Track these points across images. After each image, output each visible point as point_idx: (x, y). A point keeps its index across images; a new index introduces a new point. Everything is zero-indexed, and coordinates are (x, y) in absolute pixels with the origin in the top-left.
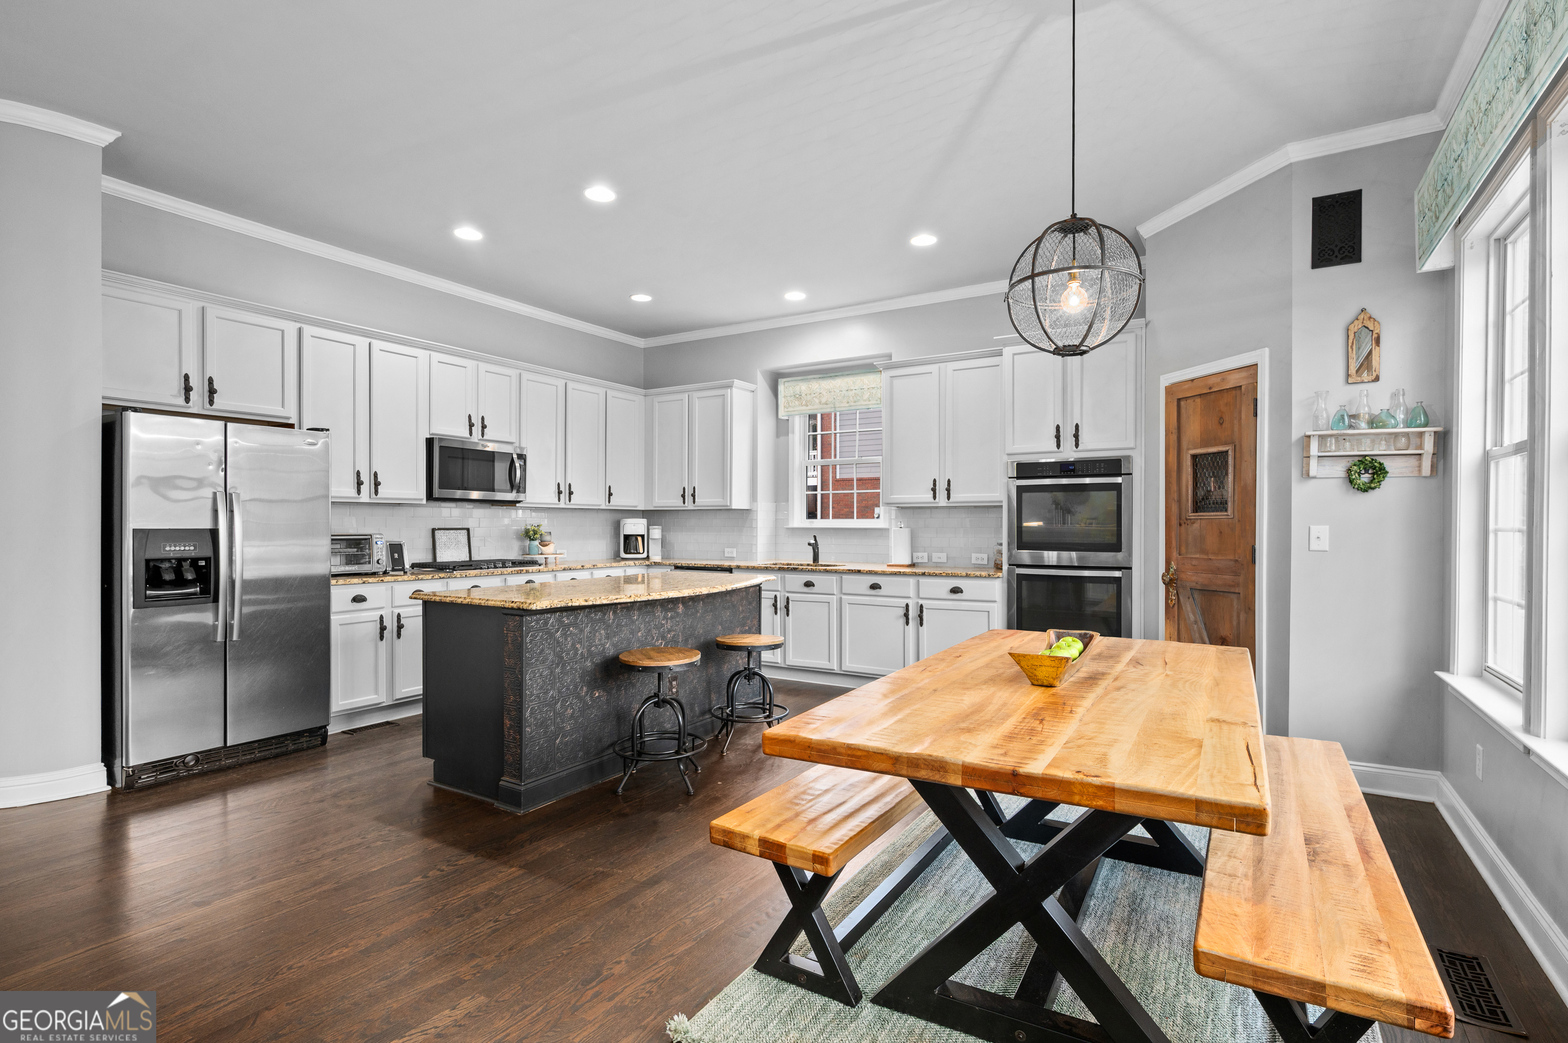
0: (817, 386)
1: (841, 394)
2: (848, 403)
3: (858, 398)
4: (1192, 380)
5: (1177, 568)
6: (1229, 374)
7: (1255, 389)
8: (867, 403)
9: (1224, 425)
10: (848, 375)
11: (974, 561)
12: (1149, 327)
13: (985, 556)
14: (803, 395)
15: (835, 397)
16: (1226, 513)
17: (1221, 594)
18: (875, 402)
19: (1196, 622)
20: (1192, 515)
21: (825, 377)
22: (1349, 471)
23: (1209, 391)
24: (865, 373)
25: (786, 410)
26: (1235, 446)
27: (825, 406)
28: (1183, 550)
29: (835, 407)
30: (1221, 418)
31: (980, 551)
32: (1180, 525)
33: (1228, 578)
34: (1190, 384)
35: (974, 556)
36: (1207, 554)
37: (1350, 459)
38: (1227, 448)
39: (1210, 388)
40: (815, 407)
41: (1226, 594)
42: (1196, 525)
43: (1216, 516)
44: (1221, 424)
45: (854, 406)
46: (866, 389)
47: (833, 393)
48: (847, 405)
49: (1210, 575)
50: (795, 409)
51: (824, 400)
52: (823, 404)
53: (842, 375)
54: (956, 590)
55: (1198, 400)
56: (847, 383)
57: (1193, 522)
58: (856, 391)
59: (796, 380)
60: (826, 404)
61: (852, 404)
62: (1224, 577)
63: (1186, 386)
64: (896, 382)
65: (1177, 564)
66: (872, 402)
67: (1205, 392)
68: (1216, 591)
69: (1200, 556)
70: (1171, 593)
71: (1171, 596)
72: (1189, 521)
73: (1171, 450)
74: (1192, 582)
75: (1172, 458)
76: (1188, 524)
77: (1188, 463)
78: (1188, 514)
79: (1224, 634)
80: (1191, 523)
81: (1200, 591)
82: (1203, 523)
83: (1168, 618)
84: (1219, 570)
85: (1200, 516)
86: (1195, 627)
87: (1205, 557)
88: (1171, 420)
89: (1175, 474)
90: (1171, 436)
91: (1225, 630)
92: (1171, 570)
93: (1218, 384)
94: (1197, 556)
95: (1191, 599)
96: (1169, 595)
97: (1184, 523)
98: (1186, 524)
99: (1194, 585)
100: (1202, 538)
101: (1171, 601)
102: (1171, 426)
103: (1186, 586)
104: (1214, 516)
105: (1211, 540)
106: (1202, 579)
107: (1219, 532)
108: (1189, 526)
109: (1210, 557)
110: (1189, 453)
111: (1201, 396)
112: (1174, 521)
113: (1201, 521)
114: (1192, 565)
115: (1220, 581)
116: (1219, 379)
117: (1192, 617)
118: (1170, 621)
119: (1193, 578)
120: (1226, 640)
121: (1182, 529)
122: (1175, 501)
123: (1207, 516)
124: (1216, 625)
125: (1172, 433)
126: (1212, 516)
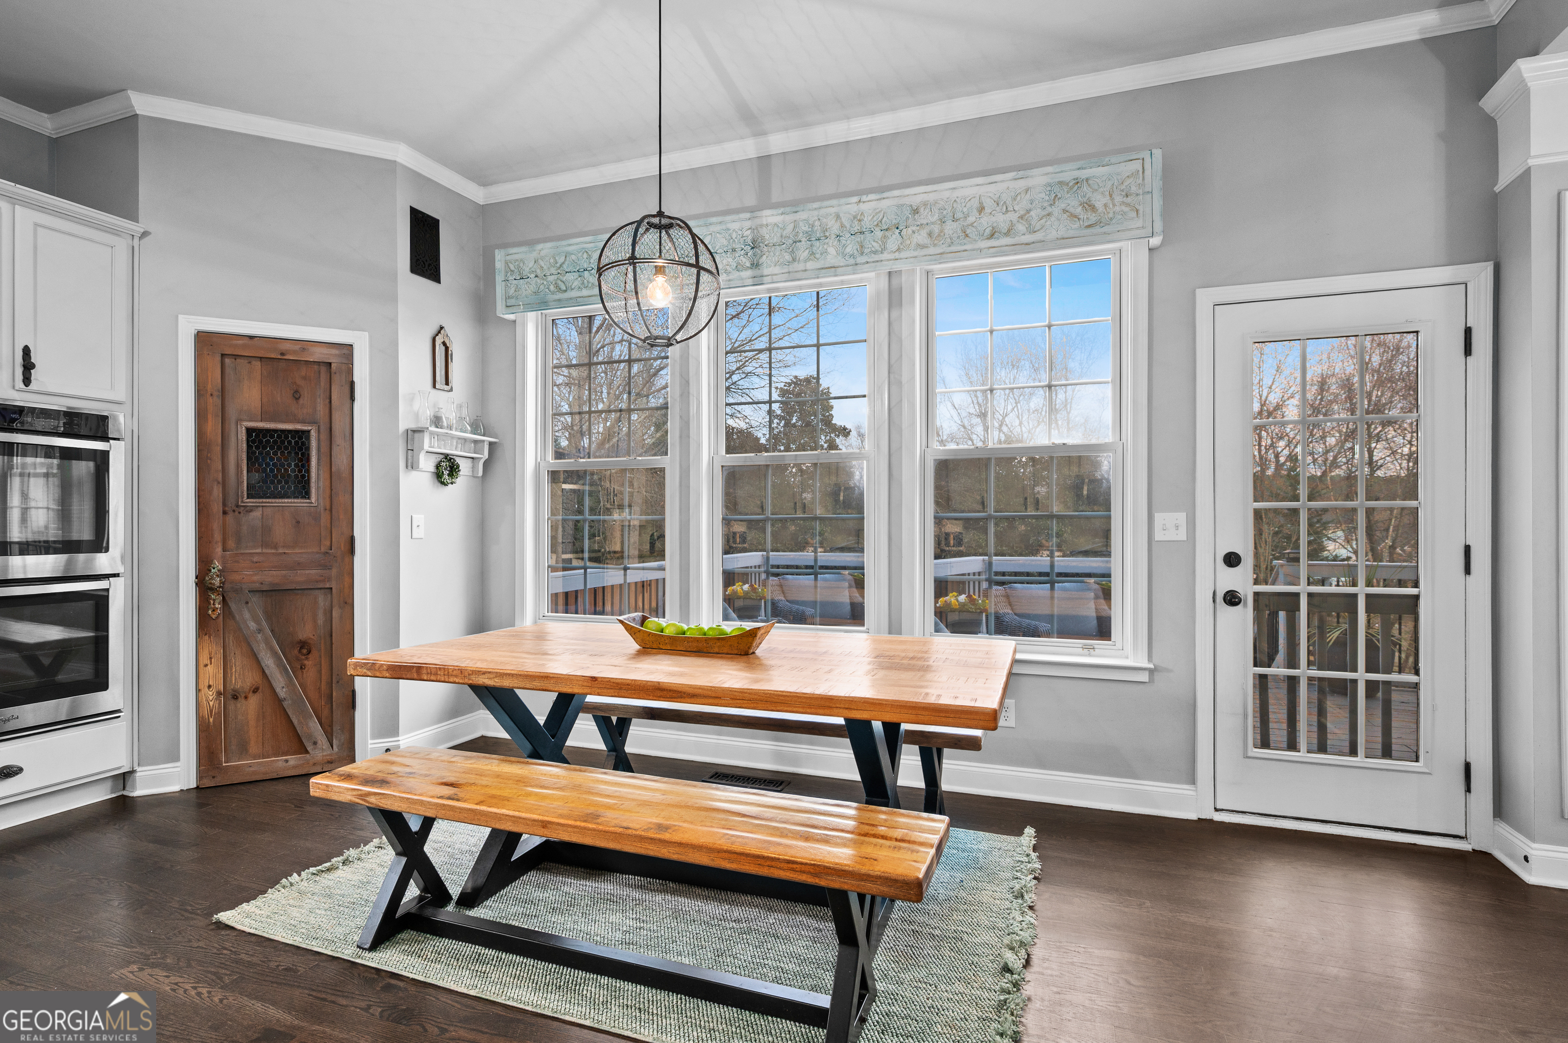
4: (251, 337)
5: (224, 567)
6: (312, 346)
7: (350, 372)
9: (301, 401)
12: (146, 240)
16: (307, 501)
17: (300, 592)
19: (260, 631)
20: (251, 502)
22: (438, 466)
23: (279, 357)
26: (319, 427)
28: (231, 543)
30: (296, 392)
32: (225, 513)
33: (313, 573)
34: (246, 341)
36: (276, 547)
37: (437, 456)
38: (310, 428)
39: (282, 354)
41: (306, 592)
42: (257, 514)
43: (291, 503)
44: (297, 399)
49: (283, 572)
55: (257, 364)
57: (249, 510)
62: (307, 572)
63: (240, 342)
65: (224, 563)
67: (273, 356)
68: (295, 589)
69: (265, 551)
70: (214, 600)
71: (214, 604)
72: (242, 508)
73: (210, 416)
74: (254, 582)
75: (213, 427)
76: (240, 513)
77: (240, 437)
78: (240, 500)
79: (305, 636)
80: (247, 511)
81: (265, 593)
82: (268, 511)
83: (206, 634)
84: (299, 566)
85: (262, 502)
86: (259, 636)
87: (273, 551)
88: (210, 378)
89: (219, 448)
90: (210, 400)
91: (305, 632)
92: (213, 570)
93: (294, 352)
94: (259, 551)
95: (250, 604)
96: (210, 604)
97: (234, 511)
98: (237, 513)
99: (257, 586)
100: (266, 530)
101: (214, 610)
102: (209, 386)
103: (242, 588)
104: (288, 502)
105: (281, 531)
106: (271, 577)
107: (298, 522)
108: (242, 514)
109: (281, 551)
110: (241, 425)
111: (263, 360)
112: (217, 508)
113: (264, 508)
114: (253, 562)
115: (300, 577)
116: (297, 347)
117: (252, 625)
118: (210, 637)
119: (255, 578)
120: (307, 643)
121: (230, 518)
122: (219, 483)
123: (275, 503)
124: (291, 629)
125: (212, 395)
126: (285, 503)
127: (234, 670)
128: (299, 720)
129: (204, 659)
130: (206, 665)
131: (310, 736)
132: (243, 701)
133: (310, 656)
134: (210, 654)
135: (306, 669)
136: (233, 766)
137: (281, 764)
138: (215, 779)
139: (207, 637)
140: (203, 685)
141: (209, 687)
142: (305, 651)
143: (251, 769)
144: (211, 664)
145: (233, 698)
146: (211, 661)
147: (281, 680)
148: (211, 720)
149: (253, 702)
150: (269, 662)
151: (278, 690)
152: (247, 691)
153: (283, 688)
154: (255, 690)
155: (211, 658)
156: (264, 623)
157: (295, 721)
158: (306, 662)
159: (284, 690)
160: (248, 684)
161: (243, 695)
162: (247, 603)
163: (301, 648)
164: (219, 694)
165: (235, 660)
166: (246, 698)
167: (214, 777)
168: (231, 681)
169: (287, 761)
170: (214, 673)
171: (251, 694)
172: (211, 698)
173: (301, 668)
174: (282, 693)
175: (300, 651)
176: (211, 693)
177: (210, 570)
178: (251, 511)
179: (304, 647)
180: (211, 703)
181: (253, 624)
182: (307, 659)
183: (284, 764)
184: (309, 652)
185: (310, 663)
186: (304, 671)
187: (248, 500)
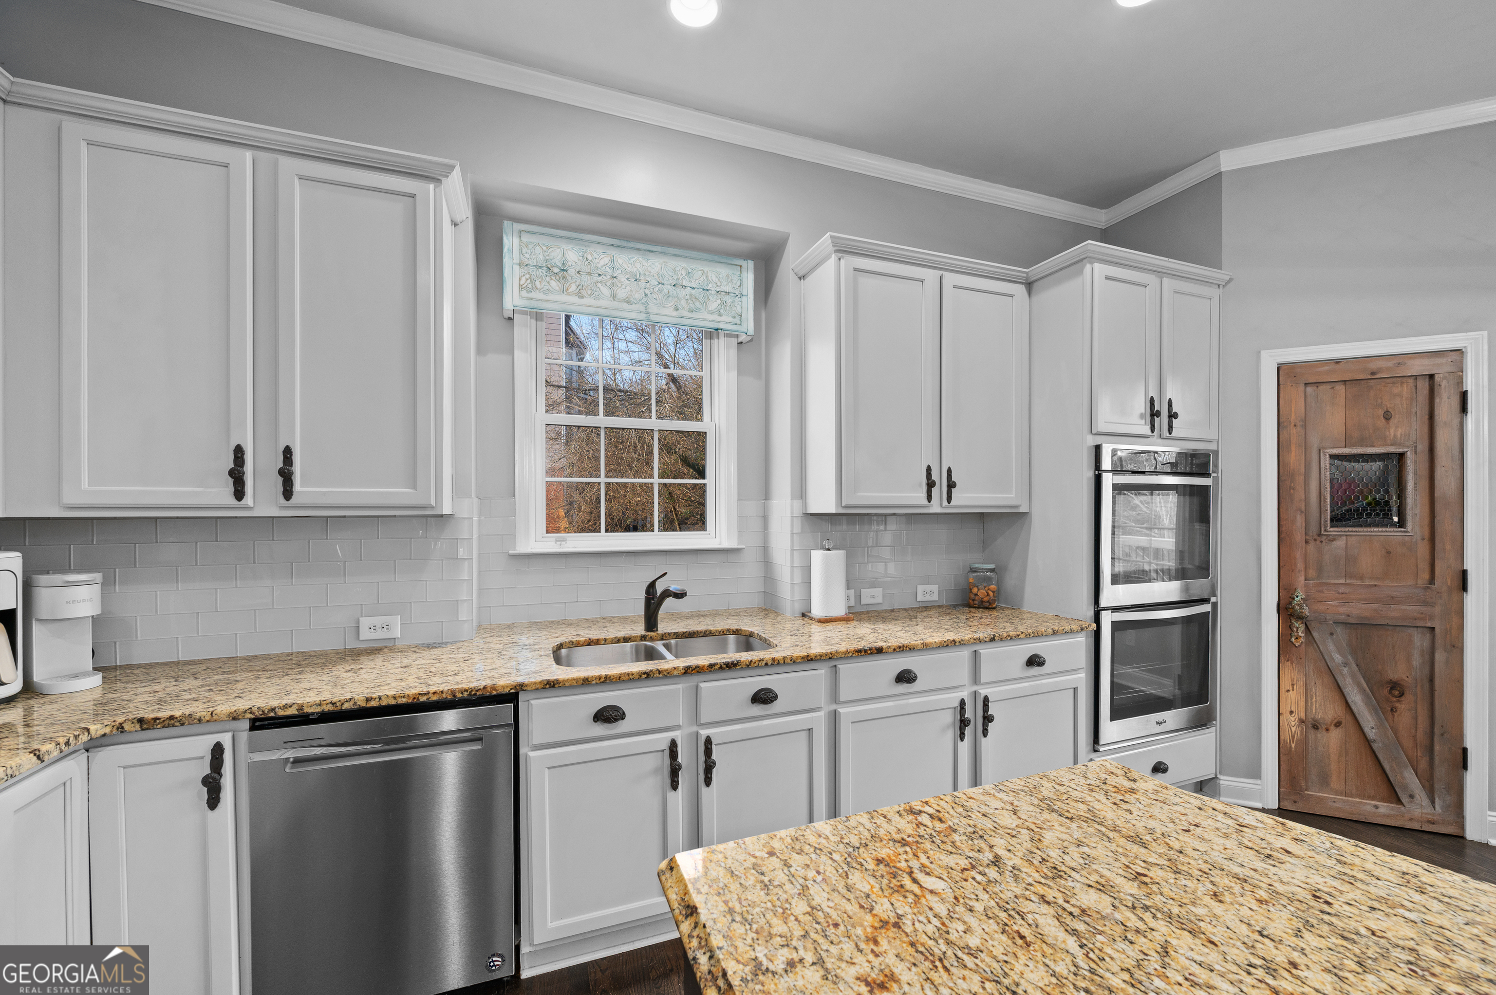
0: (606, 260)
1: (660, 290)
2: (677, 309)
3: (698, 304)
5: (1307, 596)
7: (1461, 380)
8: (715, 317)
9: (1393, 421)
10: (675, 255)
11: (920, 598)
13: (935, 588)
14: (571, 271)
15: (647, 291)
16: (1403, 530)
17: (1390, 628)
18: (730, 319)
19: (1346, 664)
20: (1334, 531)
21: (624, 247)
23: (1368, 377)
24: (710, 261)
25: (524, 293)
26: (1415, 447)
27: (625, 306)
28: (1314, 573)
29: (647, 313)
30: (1387, 412)
31: (926, 581)
32: (1307, 542)
33: (1410, 608)
34: (1332, 366)
35: (921, 589)
36: (1362, 578)
38: (1406, 450)
39: (1373, 373)
40: (602, 303)
41: (1398, 628)
42: (1340, 543)
43: (1380, 532)
44: (1388, 420)
45: (689, 318)
46: (713, 292)
47: (642, 284)
48: (675, 314)
49: (1376, 606)
50: (550, 297)
51: (622, 293)
52: (620, 301)
53: (664, 253)
54: (1034, 661)
55: (1341, 388)
56: (674, 270)
57: (1332, 539)
58: (693, 291)
59: (552, 236)
60: (628, 302)
61: (686, 313)
62: (1402, 607)
63: (1326, 368)
64: (866, 281)
65: (1307, 592)
66: (724, 318)
67: (1360, 377)
68: (1387, 625)
69: (1349, 581)
70: (1297, 628)
71: (1297, 632)
72: (1325, 537)
73: (1293, 448)
74: (1339, 614)
75: (1294, 458)
76: (1321, 542)
77: (1322, 466)
78: (1323, 529)
79: (1396, 677)
80: (1329, 540)
81: (1348, 625)
82: (1353, 541)
83: (1288, 661)
84: (1393, 600)
85: (1349, 531)
86: (1345, 670)
87: (1359, 582)
88: (1293, 409)
89: (1302, 477)
90: (1294, 431)
91: (1398, 672)
92: (1296, 599)
93: (1388, 369)
94: (1342, 581)
95: (1334, 636)
96: (1293, 631)
97: (1315, 540)
98: (1318, 542)
99: (1343, 618)
100: (1350, 559)
101: (1297, 638)
102: (1293, 417)
103: (1326, 619)
104: (1378, 531)
105: (1368, 562)
106: (1358, 610)
107: (1389, 553)
108: (1324, 543)
109: (1367, 582)
110: (1324, 453)
111: (1347, 383)
112: (1299, 537)
113: (1348, 537)
114: (1339, 593)
115: (1394, 612)
116: (1391, 364)
117: (1338, 658)
118: (1292, 664)
119: (1341, 610)
120: (1400, 684)
121: (1311, 547)
122: (1302, 512)
123: (1363, 532)
124: (1380, 667)
125: (1295, 426)
126: (1374, 532)
127: (1314, 700)
128: (1391, 767)
129: (1285, 685)
130: (1288, 691)
131: (1405, 788)
132: (1324, 733)
133: (1403, 698)
134: (1292, 680)
135: (1398, 712)
136: (1316, 797)
137: (1369, 808)
138: (1297, 804)
139: (1289, 663)
140: (1285, 709)
141: (1291, 712)
142: (1396, 693)
143: (1335, 805)
144: (1293, 690)
145: (1314, 728)
146: (1293, 688)
147: (1370, 719)
148: (1293, 745)
149: (1334, 737)
150: (1356, 699)
151: (1367, 730)
152: (1329, 723)
153: (1373, 728)
154: (1338, 724)
155: (1293, 685)
156: (1350, 657)
157: (1387, 767)
158: (1398, 705)
159: (1374, 731)
160: (1330, 717)
161: (1324, 727)
162: (1332, 634)
163: (1392, 688)
164: (1302, 721)
165: (1316, 690)
166: (1327, 730)
167: (1295, 802)
168: (1311, 710)
169: (1377, 807)
170: (1294, 698)
171: (1332, 727)
172: (1293, 724)
173: (1392, 710)
174: (1371, 734)
175: (1390, 692)
176: (1293, 719)
177: (1294, 599)
178: (1334, 540)
179: (1396, 688)
180: (1293, 729)
181: (1338, 656)
182: (1399, 701)
183: (1374, 809)
184: (1402, 694)
185: (1403, 706)
186: (1396, 714)
187: (1332, 529)
